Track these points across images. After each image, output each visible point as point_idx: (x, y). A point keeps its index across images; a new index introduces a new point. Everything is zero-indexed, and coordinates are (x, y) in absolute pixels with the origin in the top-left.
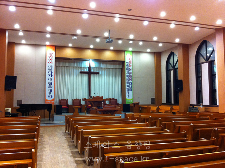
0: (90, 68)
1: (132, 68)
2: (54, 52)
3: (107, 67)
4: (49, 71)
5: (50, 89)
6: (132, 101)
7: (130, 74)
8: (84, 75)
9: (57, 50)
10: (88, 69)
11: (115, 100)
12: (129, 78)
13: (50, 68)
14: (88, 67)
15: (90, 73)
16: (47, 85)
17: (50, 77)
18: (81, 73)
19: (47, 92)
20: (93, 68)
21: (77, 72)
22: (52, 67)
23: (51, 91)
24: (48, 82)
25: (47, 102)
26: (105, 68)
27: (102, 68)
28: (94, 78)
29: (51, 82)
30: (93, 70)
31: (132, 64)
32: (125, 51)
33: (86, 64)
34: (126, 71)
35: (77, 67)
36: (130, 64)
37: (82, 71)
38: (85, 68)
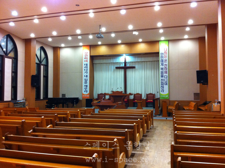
0: (125, 63)
1: (167, 59)
2: (88, 51)
3: (143, 61)
4: (85, 69)
5: (86, 84)
6: (167, 96)
7: (165, 66)
8: (120, 70)
9: (91, 49)
10: (124, 64)
11: (153, 95)
12: (164, 71)
13: (86, 66)
14: (124, 61)
15: (126, 68)
16: (84, 81)
17: (86, 74)
18: (117, 68)
19: (84, 87)
20: (129, 62)
21: (113, 67)
22: (87, 64)
23: (87, 86)
24: (84, 78)
25: (83, 96)
26: (141, 62)
27: (138, 62)
28: (130, 73)
29: (87, 78)
30: (128, 65)
31: (167, 55)
32: (158, 41)
33: (121, 60)
34: (160, 63)
35: (113, 63)
36: (165, 55)
37: (118, 66)
38: (121, 63)
